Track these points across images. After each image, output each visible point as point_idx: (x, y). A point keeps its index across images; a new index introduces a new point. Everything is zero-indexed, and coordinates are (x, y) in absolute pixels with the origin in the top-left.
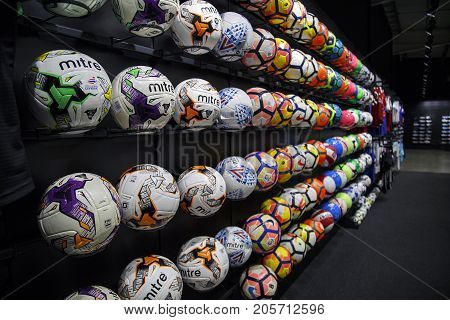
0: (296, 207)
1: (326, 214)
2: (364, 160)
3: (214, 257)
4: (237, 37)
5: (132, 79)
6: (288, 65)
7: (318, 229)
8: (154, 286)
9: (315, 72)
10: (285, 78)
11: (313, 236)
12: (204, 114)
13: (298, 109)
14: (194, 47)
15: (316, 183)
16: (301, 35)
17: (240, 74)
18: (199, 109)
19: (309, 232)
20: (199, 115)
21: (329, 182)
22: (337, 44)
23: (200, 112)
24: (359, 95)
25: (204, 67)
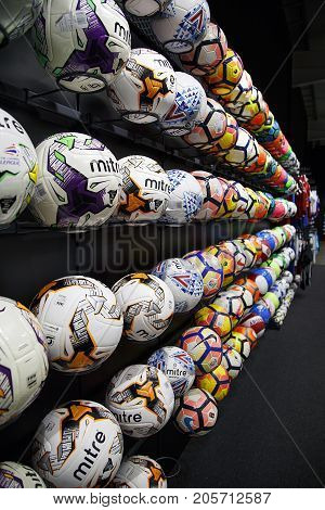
0: (234, 315)
1: (257, 319)
2: (288, 254)
3: (158, 395)
4: (189, 105)
5: (65, 151)
6: (234, 146)
7: (250, 336)
8: (88, 452)
9: (257, 155)
10: (226, 161)
11: (247, 346)
12: (152, 205)
13: (240, 198)
14: (139, 112)
15: (249, 283)
16: (241, 111)
17: (176, 153)
18: (146, 197)
19: (243, 342)
20: (145, 207)
21: (261, 281)
22: (274, 125)
23: (147, 202)
24: (288, 184)
25: (137, 141)
